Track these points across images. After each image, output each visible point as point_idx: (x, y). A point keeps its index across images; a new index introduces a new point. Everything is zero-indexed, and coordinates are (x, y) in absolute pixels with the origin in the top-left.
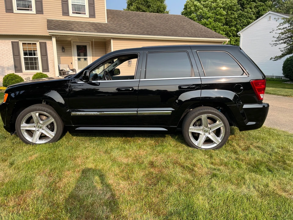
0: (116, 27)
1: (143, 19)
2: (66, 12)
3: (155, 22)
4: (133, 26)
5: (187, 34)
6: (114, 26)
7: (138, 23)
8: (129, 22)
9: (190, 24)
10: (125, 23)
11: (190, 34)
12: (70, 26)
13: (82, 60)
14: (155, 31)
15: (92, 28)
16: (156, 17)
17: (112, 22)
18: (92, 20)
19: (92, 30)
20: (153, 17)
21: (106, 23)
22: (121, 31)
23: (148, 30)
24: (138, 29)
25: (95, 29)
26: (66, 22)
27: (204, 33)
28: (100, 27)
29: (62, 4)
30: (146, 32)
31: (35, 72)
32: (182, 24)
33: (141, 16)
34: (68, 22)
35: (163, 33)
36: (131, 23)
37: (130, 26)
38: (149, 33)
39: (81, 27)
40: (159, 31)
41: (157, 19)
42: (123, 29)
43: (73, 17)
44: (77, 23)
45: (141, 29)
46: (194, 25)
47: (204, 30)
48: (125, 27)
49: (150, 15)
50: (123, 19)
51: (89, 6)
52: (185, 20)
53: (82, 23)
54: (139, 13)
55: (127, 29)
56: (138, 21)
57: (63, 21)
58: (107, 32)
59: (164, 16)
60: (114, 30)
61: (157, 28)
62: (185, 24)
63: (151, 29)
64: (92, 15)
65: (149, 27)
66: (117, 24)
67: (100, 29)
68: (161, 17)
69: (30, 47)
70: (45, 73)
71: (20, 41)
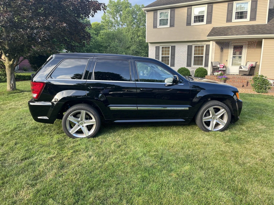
2: (229, 20)
13: (237, 58)
18: (252, 23)
21: (266, 24)
28: (255, 29)
29: (228, 13)
31: (198, 67)
43: (236, 22)
51: (251, 11)
69: (199, 48)
70: (205, 68)
71: (194, 45)
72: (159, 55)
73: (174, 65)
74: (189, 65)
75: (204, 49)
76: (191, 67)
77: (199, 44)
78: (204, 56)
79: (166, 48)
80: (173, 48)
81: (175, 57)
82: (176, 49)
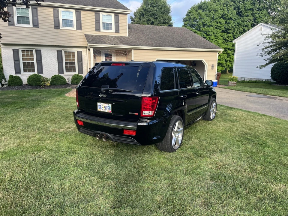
0: (135, 40)
1: (154, 33)
2: (98, 29)
3: (164, 34)
4: (148, 39)
5: (190, 45)
6: (134, 39)
7: (151, 35)
8: (144, 35)
9: (192, 36)
10: (141, 36)
11: (192, 45)
12: (102, 40)
14: (165, 43)
15: (118, 41)
16: (164, 29)
17: (131, 36)
18: (117, 35)
19: (119, 43)
20: (162, 30)
21: (127, 37)
22: (140, 44)
23: (159, 42)
24: (151, 41)
25: (121, 42)
26: (99, 36)
27: (204, 45)
28: (124, 40)
29: (96, 23)
30: (158, 44)
31: (73, 74)
32: (186, 36)
33: (152, 30)
34: (100, 37)
35: (171, 45)
36: (145, 36)
37: (145, 39)
38: (161, 45)
39: (111, 41)
40: (168, 43)
41: (165, 32)
42: (141, 41)
43: (103, 32)
44: (107, 37)
45: (154, 41)
46: (195, 37)
47: (203, 41)
48: (141, 40)
49: (160, 28)
50: (139, 32)
52: (187, 32)
53: (110, 37)
54: (150, 27)
55: (144, 42)
56: (151, 34)
57: (96, 36)
58: (130, 45)
59: (170, 29)
60: (134, 43)
61: (166, 40)
62: (188, 37)
63: (162, 42)
64: (117, 30)
65: (160, 39)
66: (136, 38)
67: (124, 42)
68: (168, 30)
69: (70, 54)
70: (80, 75)
71: (64, 50)
72: (19, 60)
73: (43, 72)
74: (61, 71)
75: (75, 55)
76: (63, 74)
77: (69, 50)
78: (76, 62)
79: (27, 52)
80: (39, 53)
81: (42, 62)
82: (42, 53)
